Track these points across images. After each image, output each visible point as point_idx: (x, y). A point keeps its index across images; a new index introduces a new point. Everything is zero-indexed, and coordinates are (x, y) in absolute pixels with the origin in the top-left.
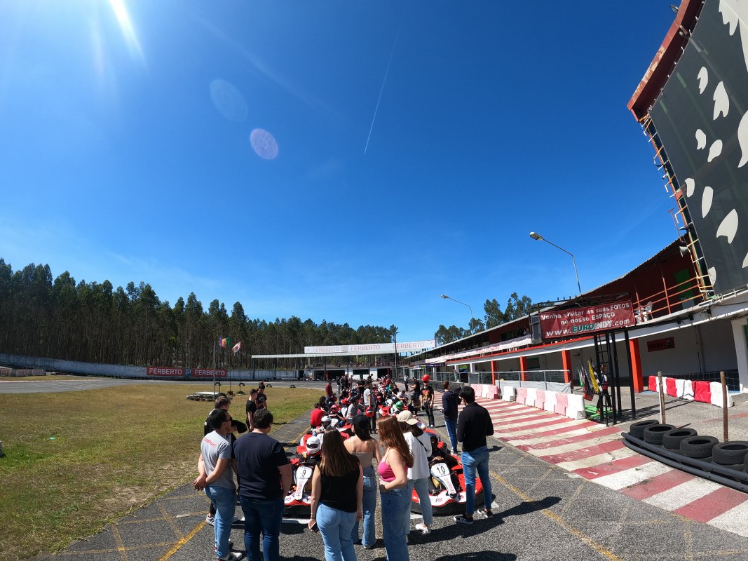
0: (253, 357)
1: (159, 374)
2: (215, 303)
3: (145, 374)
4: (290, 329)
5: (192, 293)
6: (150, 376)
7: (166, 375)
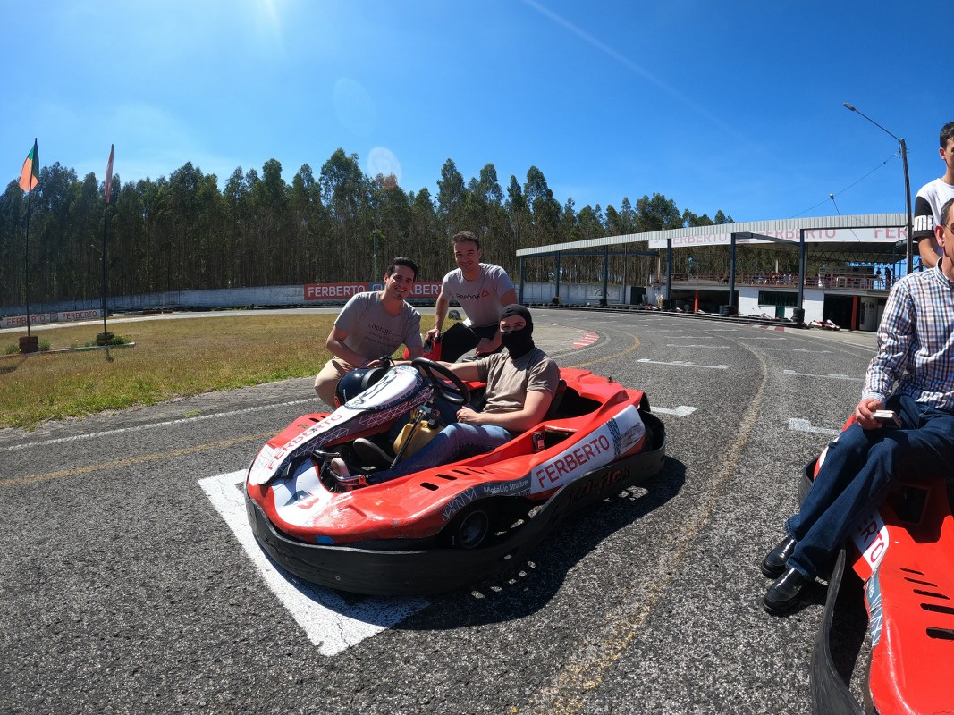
0: (519, 253)
1: (325, 297)
2: (489, 174)
3: (300, 299)
4: (645, 215)
5: (449, 160)
6: (310, 302)
7: (336, 297)
